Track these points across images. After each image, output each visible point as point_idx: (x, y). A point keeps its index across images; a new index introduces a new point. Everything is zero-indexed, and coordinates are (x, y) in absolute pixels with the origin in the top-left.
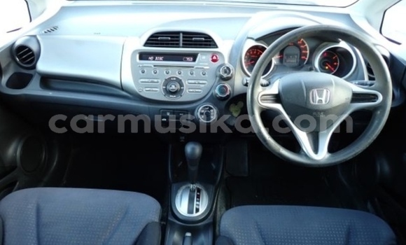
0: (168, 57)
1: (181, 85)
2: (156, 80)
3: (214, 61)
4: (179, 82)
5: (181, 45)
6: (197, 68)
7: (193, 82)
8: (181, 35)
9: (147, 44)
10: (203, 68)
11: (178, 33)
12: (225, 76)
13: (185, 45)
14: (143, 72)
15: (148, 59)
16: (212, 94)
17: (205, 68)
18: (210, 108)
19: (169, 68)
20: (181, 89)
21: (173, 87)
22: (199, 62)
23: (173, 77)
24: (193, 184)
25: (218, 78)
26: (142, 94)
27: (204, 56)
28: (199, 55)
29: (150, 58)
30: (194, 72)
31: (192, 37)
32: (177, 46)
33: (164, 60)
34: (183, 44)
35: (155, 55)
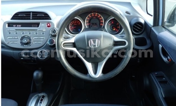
0: (23, 25)
1: (30, 40)
2: (16, 38)
3: (48, 26)
4: (29, 38)
5: (31, 18)
6: (39, 30)
7: (37, 38)
8: (31, 13)
9: (13, 18)
10: (42, 30)
11: (30, 12)
12: (53, 34)
13: (33, 19)
14: (10, 33)
15: (13, 26)
16: (47, 44)
17: (43, 30)
18: (44, 52)
19: (24, 31)
20: (30, 42)
21: (25, 40)
22: (40, 27)
23: (26, 36)
24: (40, 93)
25: (50, 36)
26: (9, 45)
27: (43, 24)
28: (40, 23)
29: (14, 26)
30: (38, 33)
31: (37, 15)
32: (29, 19)
33: (21, 26)
34: (32, 18)
35: (16, 24)
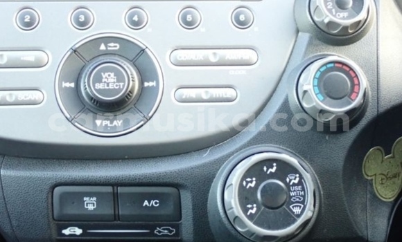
1: (146, 72)
4: (138, 57)
18: (285, 169)
20: (143, 91)
21: (110, 81)
23: (108, 40)
